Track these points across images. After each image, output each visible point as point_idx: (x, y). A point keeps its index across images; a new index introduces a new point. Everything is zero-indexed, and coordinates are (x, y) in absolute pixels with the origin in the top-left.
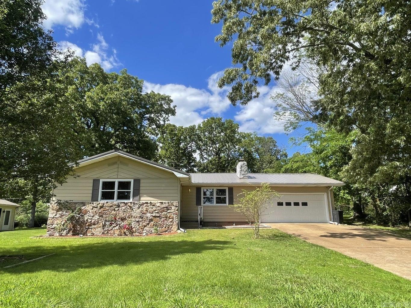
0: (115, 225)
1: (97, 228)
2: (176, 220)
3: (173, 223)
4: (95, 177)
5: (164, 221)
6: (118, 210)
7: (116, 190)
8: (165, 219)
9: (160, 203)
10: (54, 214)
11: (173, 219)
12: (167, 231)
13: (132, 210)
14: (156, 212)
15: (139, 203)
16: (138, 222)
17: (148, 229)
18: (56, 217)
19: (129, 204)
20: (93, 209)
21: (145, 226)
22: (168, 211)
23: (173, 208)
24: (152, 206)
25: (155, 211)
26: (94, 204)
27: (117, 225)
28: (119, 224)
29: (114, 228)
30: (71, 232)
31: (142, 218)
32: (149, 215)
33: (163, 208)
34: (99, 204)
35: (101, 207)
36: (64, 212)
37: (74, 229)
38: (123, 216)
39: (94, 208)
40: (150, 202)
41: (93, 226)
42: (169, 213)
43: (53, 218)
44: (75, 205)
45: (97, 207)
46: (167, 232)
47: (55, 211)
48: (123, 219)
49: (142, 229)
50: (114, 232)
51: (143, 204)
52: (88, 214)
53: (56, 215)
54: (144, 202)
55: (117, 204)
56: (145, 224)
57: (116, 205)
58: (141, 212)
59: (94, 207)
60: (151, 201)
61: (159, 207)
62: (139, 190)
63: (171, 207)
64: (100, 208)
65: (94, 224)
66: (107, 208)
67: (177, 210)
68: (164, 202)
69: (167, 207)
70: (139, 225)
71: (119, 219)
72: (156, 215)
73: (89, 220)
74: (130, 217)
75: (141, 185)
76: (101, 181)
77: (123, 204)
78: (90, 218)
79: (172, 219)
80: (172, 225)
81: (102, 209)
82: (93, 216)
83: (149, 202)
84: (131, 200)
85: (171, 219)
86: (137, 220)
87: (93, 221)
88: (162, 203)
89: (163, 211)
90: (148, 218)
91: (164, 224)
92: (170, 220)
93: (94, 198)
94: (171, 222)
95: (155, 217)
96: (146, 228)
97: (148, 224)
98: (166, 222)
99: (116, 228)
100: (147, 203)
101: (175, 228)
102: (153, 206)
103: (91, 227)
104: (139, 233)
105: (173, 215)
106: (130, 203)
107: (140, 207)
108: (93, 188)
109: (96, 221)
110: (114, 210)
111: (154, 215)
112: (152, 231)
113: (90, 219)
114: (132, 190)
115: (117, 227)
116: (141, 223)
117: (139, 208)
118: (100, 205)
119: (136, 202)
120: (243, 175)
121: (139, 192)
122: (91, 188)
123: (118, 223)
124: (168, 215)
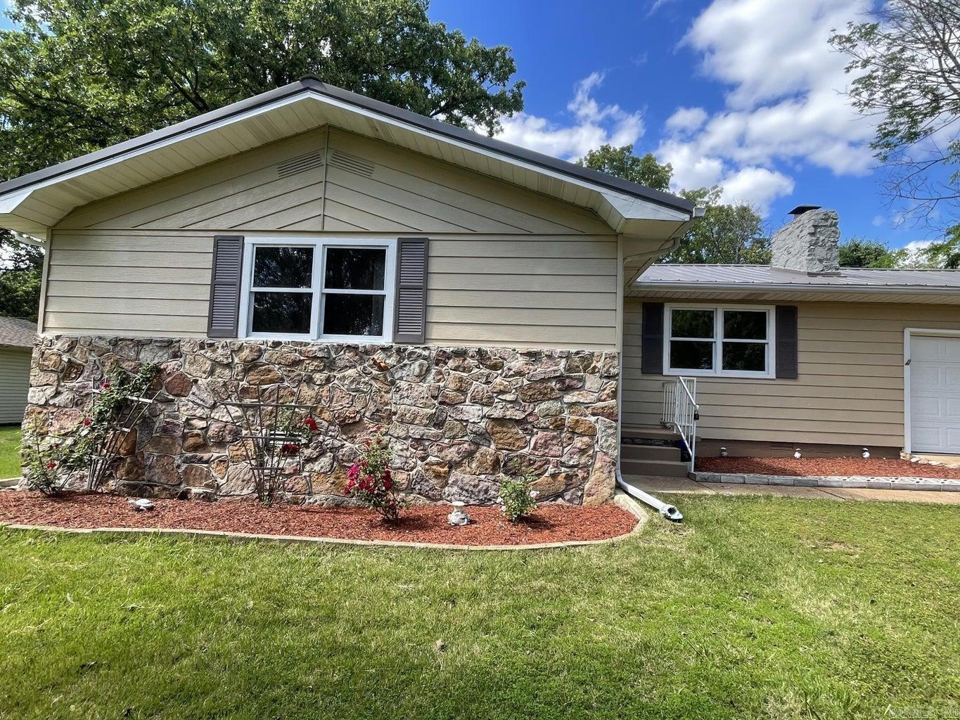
0: (315, 454)
1: (234, 460)
2: (608, 443)
3: (593, 457)
4: (223, 223)
5: (546, 445)
6: (328, 380)
7: (317, 287)
8: (554, 438)
9: (529, 354)
10: (50, 391)
11: (592, 436)
12: (560, 495)
13: (393, 383)
14: (509, 397)
15: (426, 353)
16: (419, 441)
17: (467, 478)
18: (56, 401)
19: (379, 356)
20: (212, 373)
21: (452, 465)
22: (568, 398)
23: (592, 382)
24: (487, 371)
25: (502, 392)
26: (220, 351)
27: (322, 454)
28: (334, 449)
29: (308, 467)
30: (122, 471)
31: (439, 425)
32: (472, 412)
33: (543, 380)
34: (241, 348)
35: (251, 366)
36: (91, 384)
37: (134, 463)
38: (349, 412)
39: (218, 370)
40: (480, 352)
41: (215, 454)
42: (571, 405)
43: (46, 404)
44: (138, 353)
45: (228, 366)
46: (560, 501)
47: (54, 377)
48: (348, 426)
49: (438, 476)
50: (309, 484)
51: (443, 357)
52: (191, 397)
53: (58, 393)
54: (449, 347)
55: (320, 354)
56: (452, 454)
57: (316, 358)
58: (435, 398)
59: (216, 364)
60: (484, 347)
61: (519, 374)
62: (425, 290)
63: (581, 380)
64: (246, 371)
65: (221, 444)
66: (278, 371)
67: (614, 395)
68: (545, 349)
69: (560, 379)
70: (423, 459)
71: (331, 423)
72: (509, 414)
73: (196, 423)
74: (383, 416)
75: (435, 266)
76: (251, 242)
77: (348, 355)
78: (199, 412)
79: (586, 439)
80: (586, 467)
81: (252, 376)
82: (214, 407)
83: (473, 348)
84: (386, 339)
85: (581, 435)
86: (416, 431)
87: (214, 428)
88: (533, 356)
89: (545, 397)
90: (470, 427)
91: (547, 462)
92: (579, 442)
93: (219, 323)
94: (582, 452)
95: (501, 421)
96: (456, 475)
97: (470, 455)
98: (556, 450)
99: (317, 467)
100: (461, 354)
101: (599, 482)
102: (495, 367)
103: (206, 456)
104: (428, 497)
105: (593, 419)
106: (384, 349)
107: (428, 370)
108: (214, 277)
109: (229, 427)
110: (310, 381)
111: (497, 413)
112: (486, 491)
113: (201, 418)
114: (389, 290)
115: (325, 461)
116: (435, 448)
117: (422, 376)
118: (246, 353)
119: (410, 348)
120: (821, 261)
121: (426, 298)
122: (207, 277)
123: (329, 441)
124: (569, 418)
